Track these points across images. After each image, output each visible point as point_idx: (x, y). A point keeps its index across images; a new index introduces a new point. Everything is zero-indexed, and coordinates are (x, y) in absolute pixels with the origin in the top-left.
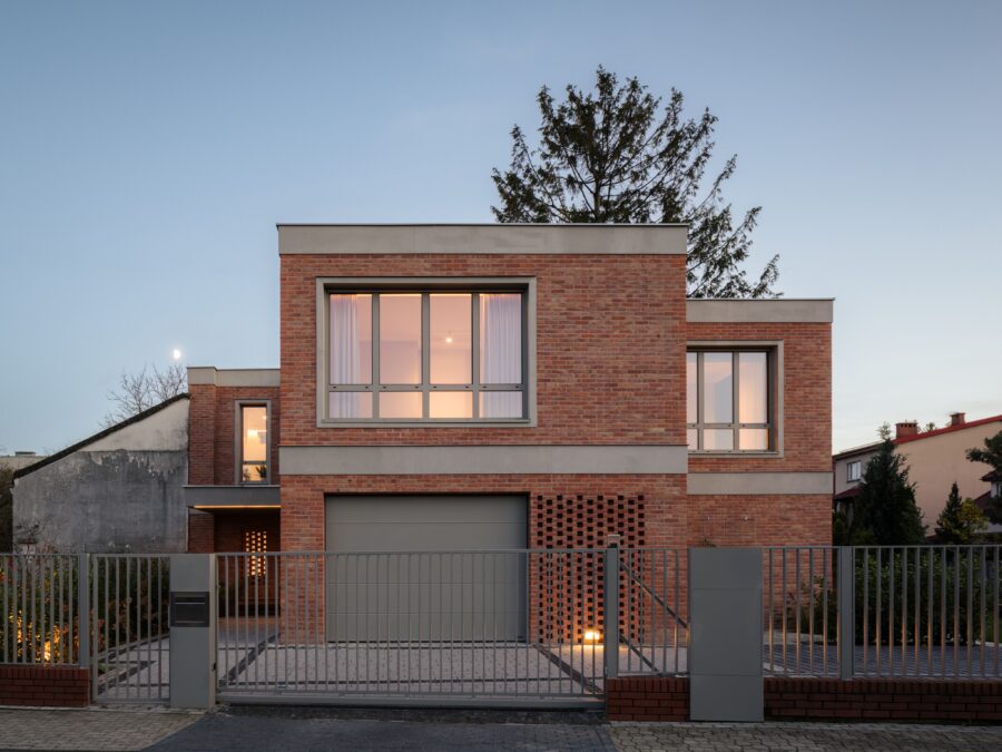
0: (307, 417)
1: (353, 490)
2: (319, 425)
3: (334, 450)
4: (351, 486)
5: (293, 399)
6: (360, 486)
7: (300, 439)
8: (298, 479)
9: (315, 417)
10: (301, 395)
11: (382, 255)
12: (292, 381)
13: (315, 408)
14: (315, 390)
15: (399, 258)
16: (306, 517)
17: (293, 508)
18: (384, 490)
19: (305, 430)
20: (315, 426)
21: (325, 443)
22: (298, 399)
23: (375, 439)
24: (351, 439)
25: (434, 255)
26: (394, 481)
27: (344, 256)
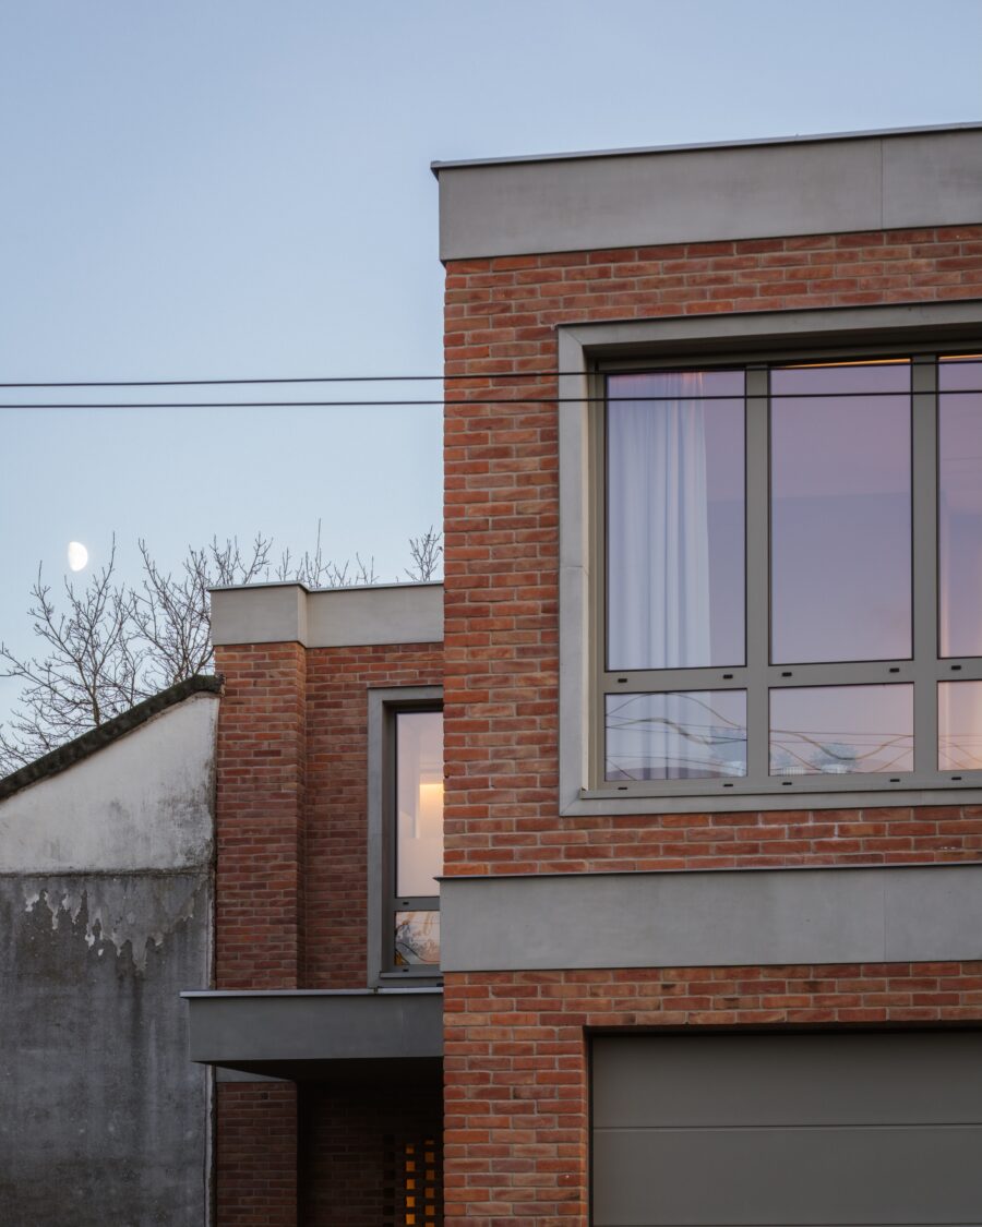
0: (530, 782)
1: (676, 1017)
2: (568, 807)
3: (613, 888)
4: (672, 1004)
5: (483, 726)
6: (702, 1004)
7: (509, 855)
8: (498, 983)
9: (554, 782)
10: (509, 712)
11: (773, 243)
12: (480, 669)
13: (555, 750)
14: (555, 693)
15: (831, 248)
16: (526, 1109)
17: (484, 1078)
18: (780, 1015)
19: (521, 826)
20: (555, 810)
21: (588, 866)
22: (498, 725)
23: (754, 849)
24: (670, 850)
25: (946, 230)
26: (813, 987)
27: (648, 252)
